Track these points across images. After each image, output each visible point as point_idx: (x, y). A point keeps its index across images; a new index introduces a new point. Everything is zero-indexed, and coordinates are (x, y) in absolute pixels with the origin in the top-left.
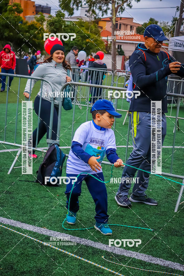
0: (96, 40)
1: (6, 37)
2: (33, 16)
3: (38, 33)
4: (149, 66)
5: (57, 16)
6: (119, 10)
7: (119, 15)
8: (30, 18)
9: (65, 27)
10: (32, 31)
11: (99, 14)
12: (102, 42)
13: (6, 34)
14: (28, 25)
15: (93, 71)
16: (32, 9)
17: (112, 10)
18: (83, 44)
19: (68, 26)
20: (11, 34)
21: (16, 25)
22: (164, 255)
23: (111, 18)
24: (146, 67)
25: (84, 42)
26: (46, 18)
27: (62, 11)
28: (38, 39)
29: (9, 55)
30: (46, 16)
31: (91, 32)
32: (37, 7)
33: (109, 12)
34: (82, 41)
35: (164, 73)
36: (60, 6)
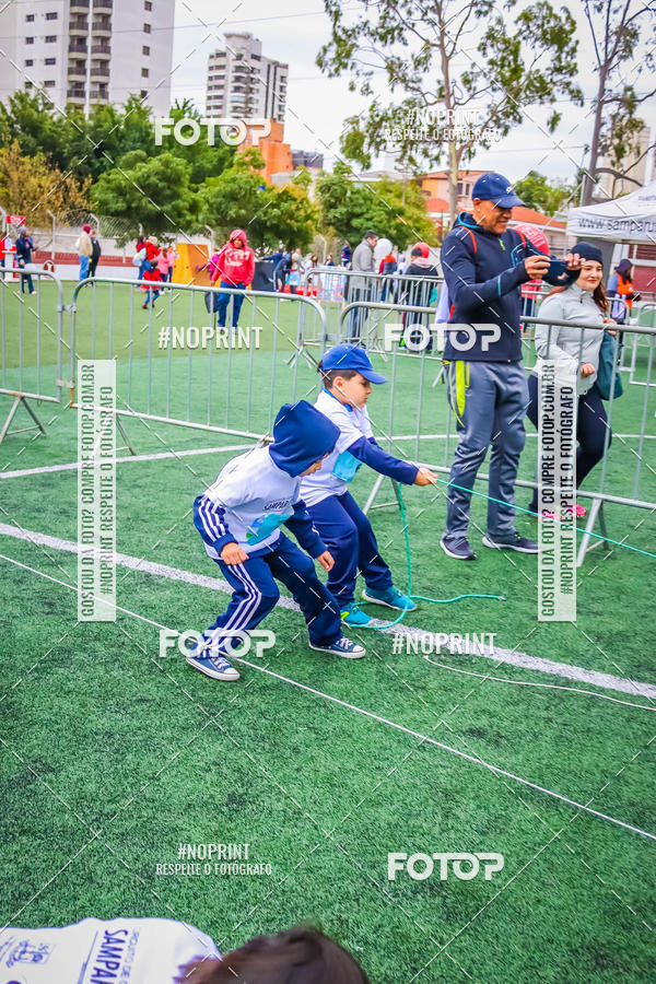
0: (417, 220)
1: (232, 220)
2: (287, 174)
3: (298, 209)
4: (481, 263)
5: (336, 172)
6: (463, 155)
7: (465, 165)
8: (282, 179)
9: (353, 193)
10: (284, 206)
12: (430, 224)
13: (232, 213)
14: (275, 192)
15: (410, 282)
16: (285, 160)
17: (450, 156)
18: (390, 227)
19: (358, 192)
20: (243, 211)
21: (252, 193)
23: (448, 173)
24: (477, 265)
25: (393, 223)
26: (313, 178)
27: (346, 162)
28: (297, 221)
29: (241, 253)
30: (313, 173)
31: (406, 202)
32: (294, 156)
34: (389, 221)
35: (515, 279)
36: (343, 151)
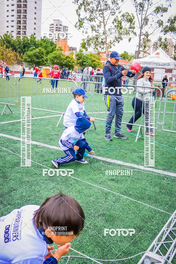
0: (99, 63)
1: (55, 63)
2: (68, 52)
3: (71, 60)
5: (79, 51)
6: (109, 47)
8: (67, 53)
9: (84, 56)
10: (68, 59)
11: (100, 49)
12: (101, 63)
13: (55, 61)
14: (65, 56)
15: (97, 77)
16: (68, 49)
17: (106, 48)
19: (85, 56)
20: (58, 61)
21: (60, 57)
22: (130, 161)
23: (105, 52)
24: (111, 73)
27: (82, 49)
28: (71, 63)
29: (57, 71)
30: (74, 52)
31: (96, 58)
32: (70, 48)
33: (105, 48)
34: (92, 63)
35: (120, 76)
36: (81, 47)
